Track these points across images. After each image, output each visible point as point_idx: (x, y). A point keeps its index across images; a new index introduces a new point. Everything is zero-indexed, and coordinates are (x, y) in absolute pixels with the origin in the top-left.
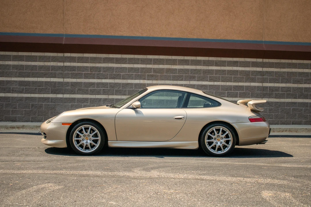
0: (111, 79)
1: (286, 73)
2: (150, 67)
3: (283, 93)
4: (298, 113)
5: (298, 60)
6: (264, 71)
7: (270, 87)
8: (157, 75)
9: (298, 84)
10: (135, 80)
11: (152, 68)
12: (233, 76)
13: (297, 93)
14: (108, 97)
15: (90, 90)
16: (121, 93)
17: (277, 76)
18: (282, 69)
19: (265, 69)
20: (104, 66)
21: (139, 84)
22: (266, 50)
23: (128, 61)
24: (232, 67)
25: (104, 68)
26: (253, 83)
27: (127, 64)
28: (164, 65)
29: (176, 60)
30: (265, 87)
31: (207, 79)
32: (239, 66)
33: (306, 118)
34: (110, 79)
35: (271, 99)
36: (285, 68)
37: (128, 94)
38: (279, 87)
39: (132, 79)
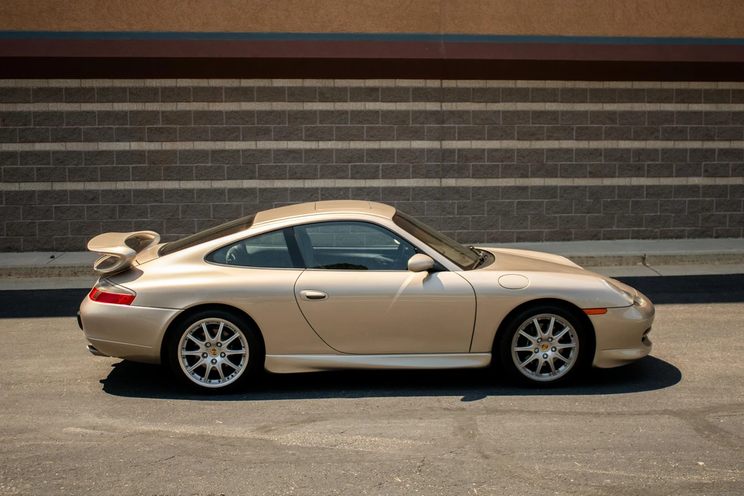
0: (56, 142)
1: (501, 114)
2: (155, 109)
3: (494, 165)
4: (532, 212)
5: (532, 81)
6: (444, 112)
7: (460, 150)
8: (171, 128)
9: (530, 140)
10: (118, 143)
11: (158, 112)
12: (365, 126)
13: (529, 164)
14: (52, 186)
15: (5, 171)
16: (83, 176)
17: (478, 121)
18: (489, 104)
19: (448, 106)
20: (36, 109)
21: (128, 152)
22: (446, 58)
23: (96, 95)
24: (363, 103)
25: (37, 115)
26: (417, 142)
27: (94, 102)
28: (190, 102)
29: (221, 88)
30: (447, 149)
31: (299, 135)
32: (380, 99)
33: (552, 224)
34: (54, 141)
35: (462, 180)
36: (499, 102)
37: (101, 177)
38: (484, 150)
39: (110, 140)
